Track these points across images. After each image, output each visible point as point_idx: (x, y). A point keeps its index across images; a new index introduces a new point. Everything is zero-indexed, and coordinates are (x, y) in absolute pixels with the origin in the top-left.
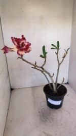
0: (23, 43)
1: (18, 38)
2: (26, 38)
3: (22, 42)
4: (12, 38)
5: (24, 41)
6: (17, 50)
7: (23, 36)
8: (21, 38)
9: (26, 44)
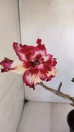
0: (39, 56)
1: (29, 45)
2: (46, 46)
3: (37, 53)
4: (15, 44)
5: (42, 52)
6: (24, 70)
7: (39, 41)
8: (36, 45)
9: (46, 59)
